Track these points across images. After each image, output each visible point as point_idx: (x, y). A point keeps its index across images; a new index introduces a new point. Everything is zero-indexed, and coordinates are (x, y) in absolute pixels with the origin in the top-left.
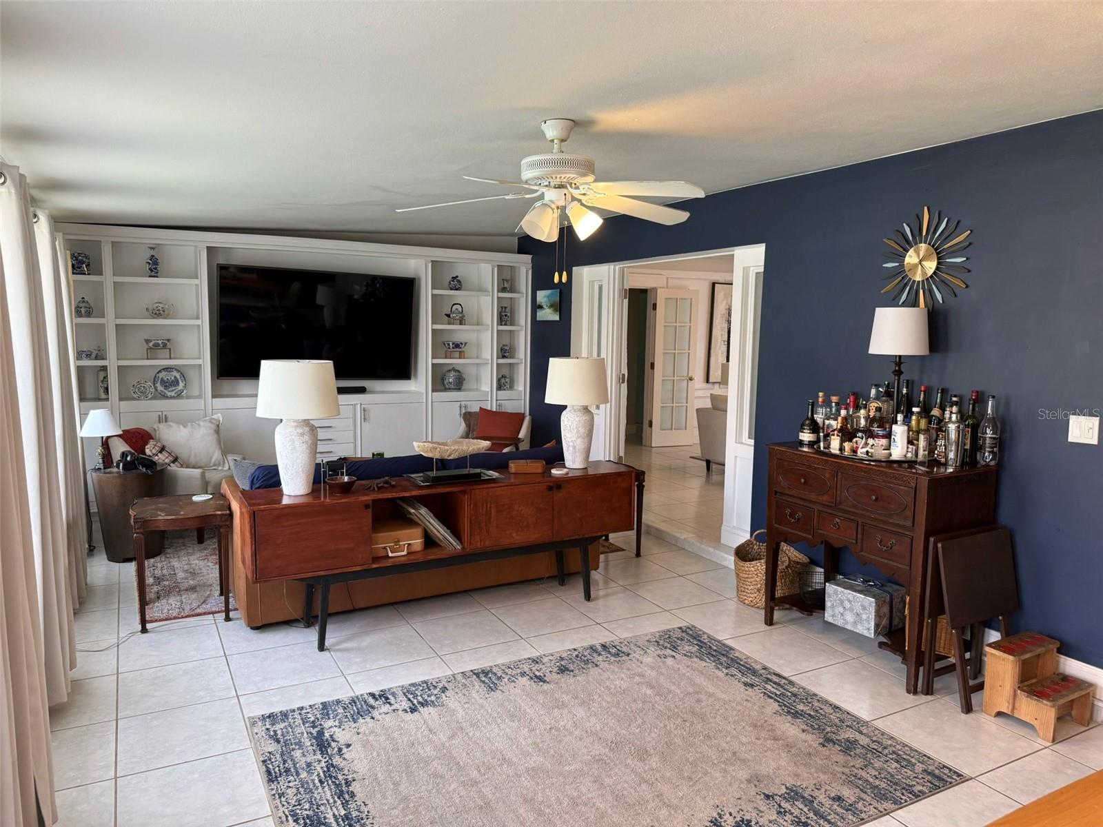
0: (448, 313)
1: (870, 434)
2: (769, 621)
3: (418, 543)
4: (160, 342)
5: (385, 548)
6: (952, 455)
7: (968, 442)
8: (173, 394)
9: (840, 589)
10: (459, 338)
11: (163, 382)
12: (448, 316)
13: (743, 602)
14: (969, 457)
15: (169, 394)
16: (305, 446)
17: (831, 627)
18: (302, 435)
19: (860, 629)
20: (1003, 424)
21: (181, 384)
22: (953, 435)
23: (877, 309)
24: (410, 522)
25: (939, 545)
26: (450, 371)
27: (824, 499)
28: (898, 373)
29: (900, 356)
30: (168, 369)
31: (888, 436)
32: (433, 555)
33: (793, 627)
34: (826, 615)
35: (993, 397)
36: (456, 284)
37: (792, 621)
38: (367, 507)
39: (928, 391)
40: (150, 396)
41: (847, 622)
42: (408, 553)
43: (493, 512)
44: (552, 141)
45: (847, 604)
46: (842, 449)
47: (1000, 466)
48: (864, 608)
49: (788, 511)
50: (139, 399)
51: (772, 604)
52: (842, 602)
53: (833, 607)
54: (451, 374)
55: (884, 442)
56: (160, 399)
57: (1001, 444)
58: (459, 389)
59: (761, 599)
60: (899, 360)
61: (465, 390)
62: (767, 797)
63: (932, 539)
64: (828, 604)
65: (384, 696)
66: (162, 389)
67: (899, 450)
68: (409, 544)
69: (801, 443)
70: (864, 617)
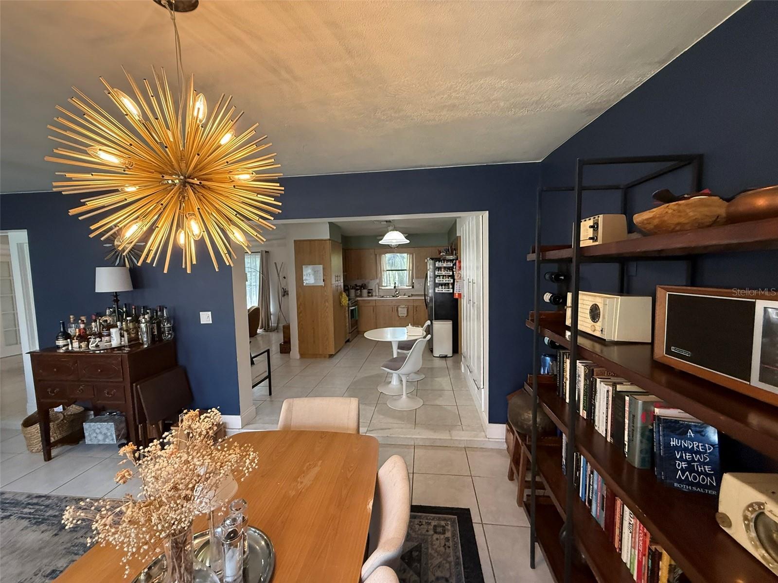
1: (100, 335)
2: (48, 457)
6: (145, 339)
7: (156, 331)
9: (92, 424)
13: (31, 451)
14: (156, 339)
17: (91, 447)
19: (108, 441)
20: (173, 319)
22: (144, 330)
23: (97, 268)
25: (138, 386)
27: (71, 378)
28: (117, 301)
29: (116, 292)
31: (109, 335)
33: (70, 454)
34: (86, 441)
35: (166, 308)
37: (69, 450)
39: (137, 308)
41: (99, 440)
45: (98, 431)
46: (80, 347)
47: (175, 340)
48: (108, 429)
49: (49, 390)
51: (48, 448)
52: (94, 430)
53: (90, 435)
55: (107, 338)
57: (174, 329)
59: (39, 447)
60: (116, 294)
63: (134, 384)
64: (86, 434)
67: (115, 341)
69: (58, 347)
70: (109, 434)
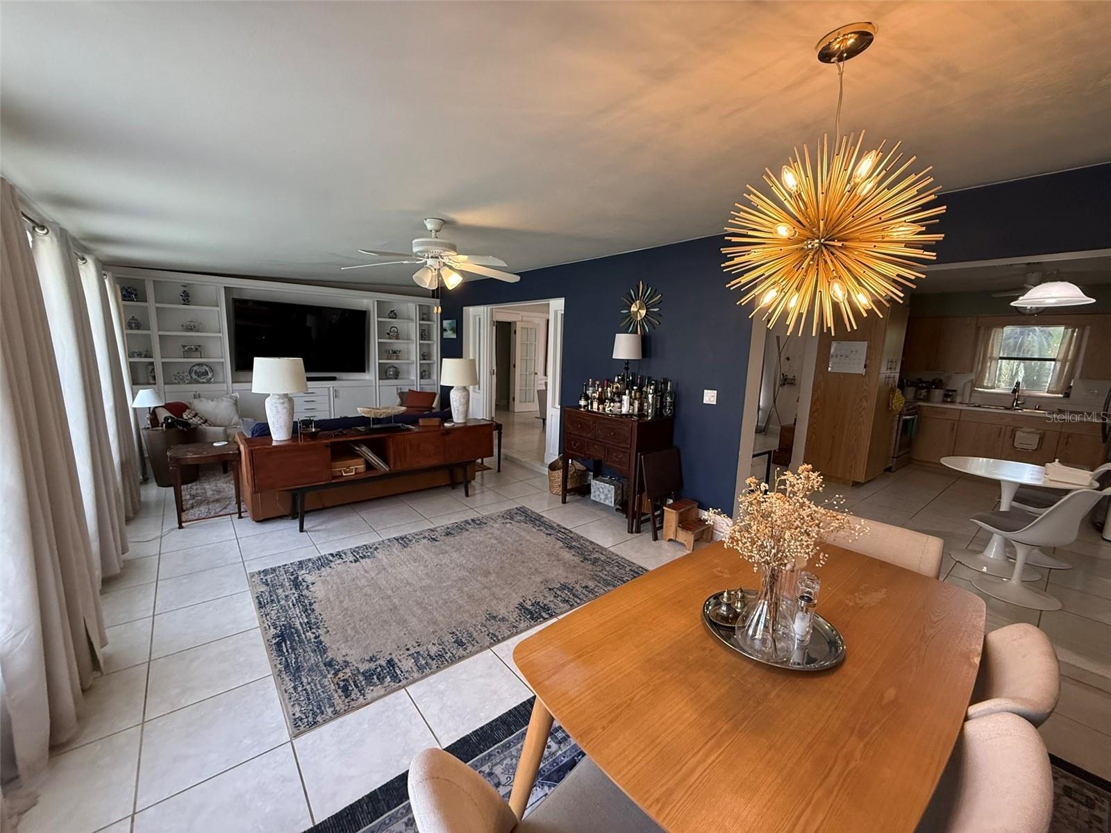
0: (388, 332)
1: (612, 401)
2: (564, 502)
3: (361, 467)
4: (193, 347)
5: (340, 471)
6: (650, 411)
7: (659, 404)
8: (204, 380)
9: (598, 482)
10: (396, 348)
11: (196, 373)
12: (389, 334)
13: (552, 492)
14: (658, 412)
15: (201, 381)
16: (285, 410)
17: (595, 502)
18: (283, 403)
19: (607, 503)
20: (675, 394)
21: (210, 375)
22: (650, 400)
23: (617, 335)
24: (357, 455)
25: (642, 457)
26: (390, 367)
27: (589, 435)
28: (627, 369)
29: (628, 360)
30: (200, 365)
31: (621, 401)
32: (371, 474)
33: (576, 504)
34: (592, 496)
35: (671, 381)
36: (393, 315)
37: (577, 501)
38: (327, 446)
39: (642, 378)
40: (187, 382)
41: (601, 499)
42: (356, 473)
43: (408, 447)
44: (431, 231)
45: (601, 490)
46: (598, 409)
47: (674, 416)
48: (609, 491)
49: (573, 443)
50: (179, 383)
51: (565, 492)
52: (599, 489)
53: (594, 492)
54: (391, 369)
55: (618, 404)
56: (195, 383)
57: (674, 404)
58: (396, 378)
59: (559, 490)
60: (627, 362)
61: (400, 379)
62: (550, 589)
63: (639, 454)
64: (592, 490)
65: (339, 555)
66: (196, 377)
67: (625, 409)
68: (356, 469)
69: (580, 406)
70: (609, 496)
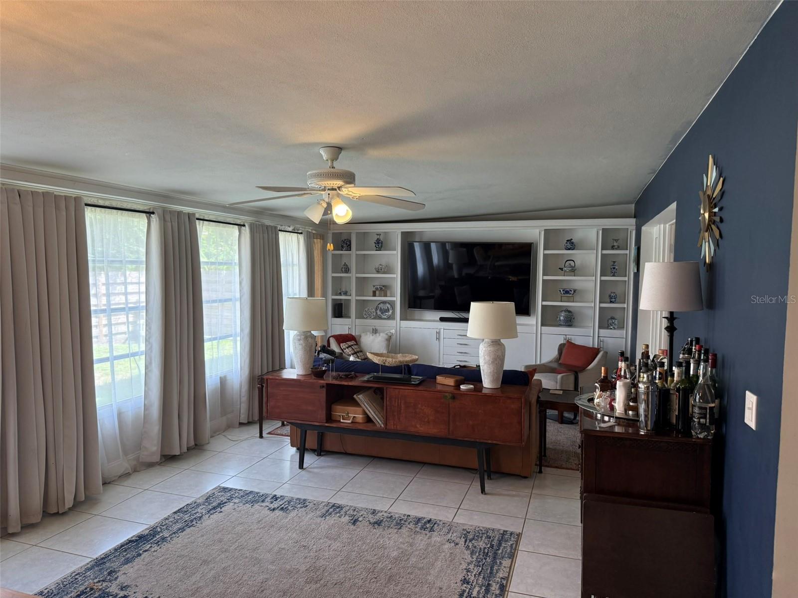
0: (563, 267)
3: (360, 417)
4: (378, 287)
5: (340, 416)
8: (385, 317)
11: (381, 310)
12: (562, 269)
15: (383, 317)
16: (301, 347)
18: (299, 340)
21: (391, 312)
26: (562, 311)
28: (671, 329)
30: (384, 302)
32: (369, 427)
36: (571, 245)
38: (323, 387)
40: (372, 317)
42: (352, 422)
43: (403, 406)
44: (327, 160)
50: (366, 318)
54: (563, 314)
56: (378, 319)
58: (570, 326)
61: (575, 327)
66: (380, 314)
68: (354, 417)
